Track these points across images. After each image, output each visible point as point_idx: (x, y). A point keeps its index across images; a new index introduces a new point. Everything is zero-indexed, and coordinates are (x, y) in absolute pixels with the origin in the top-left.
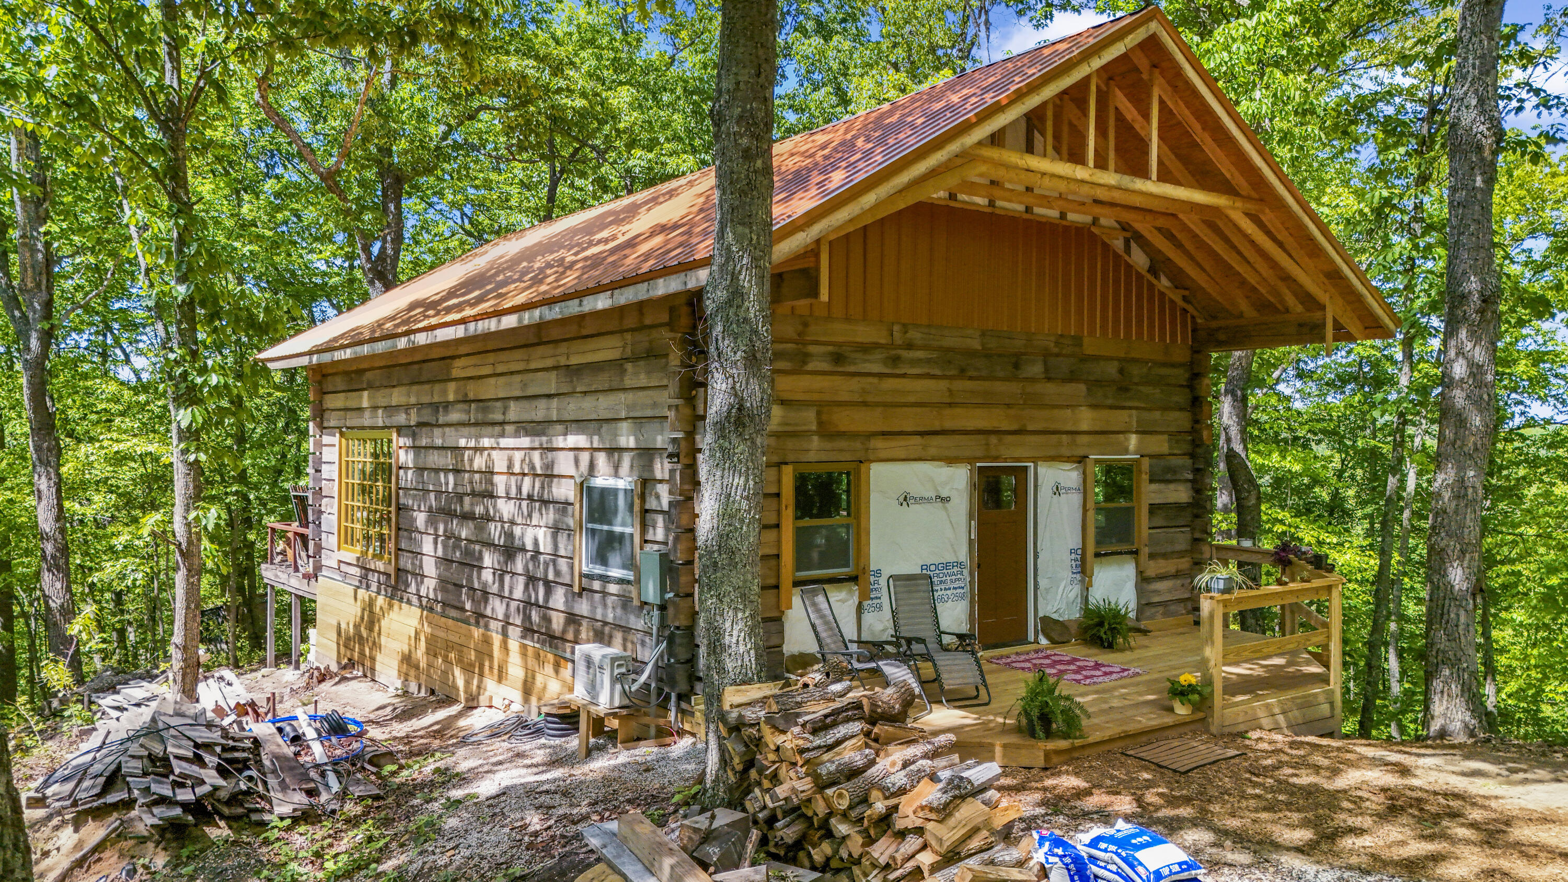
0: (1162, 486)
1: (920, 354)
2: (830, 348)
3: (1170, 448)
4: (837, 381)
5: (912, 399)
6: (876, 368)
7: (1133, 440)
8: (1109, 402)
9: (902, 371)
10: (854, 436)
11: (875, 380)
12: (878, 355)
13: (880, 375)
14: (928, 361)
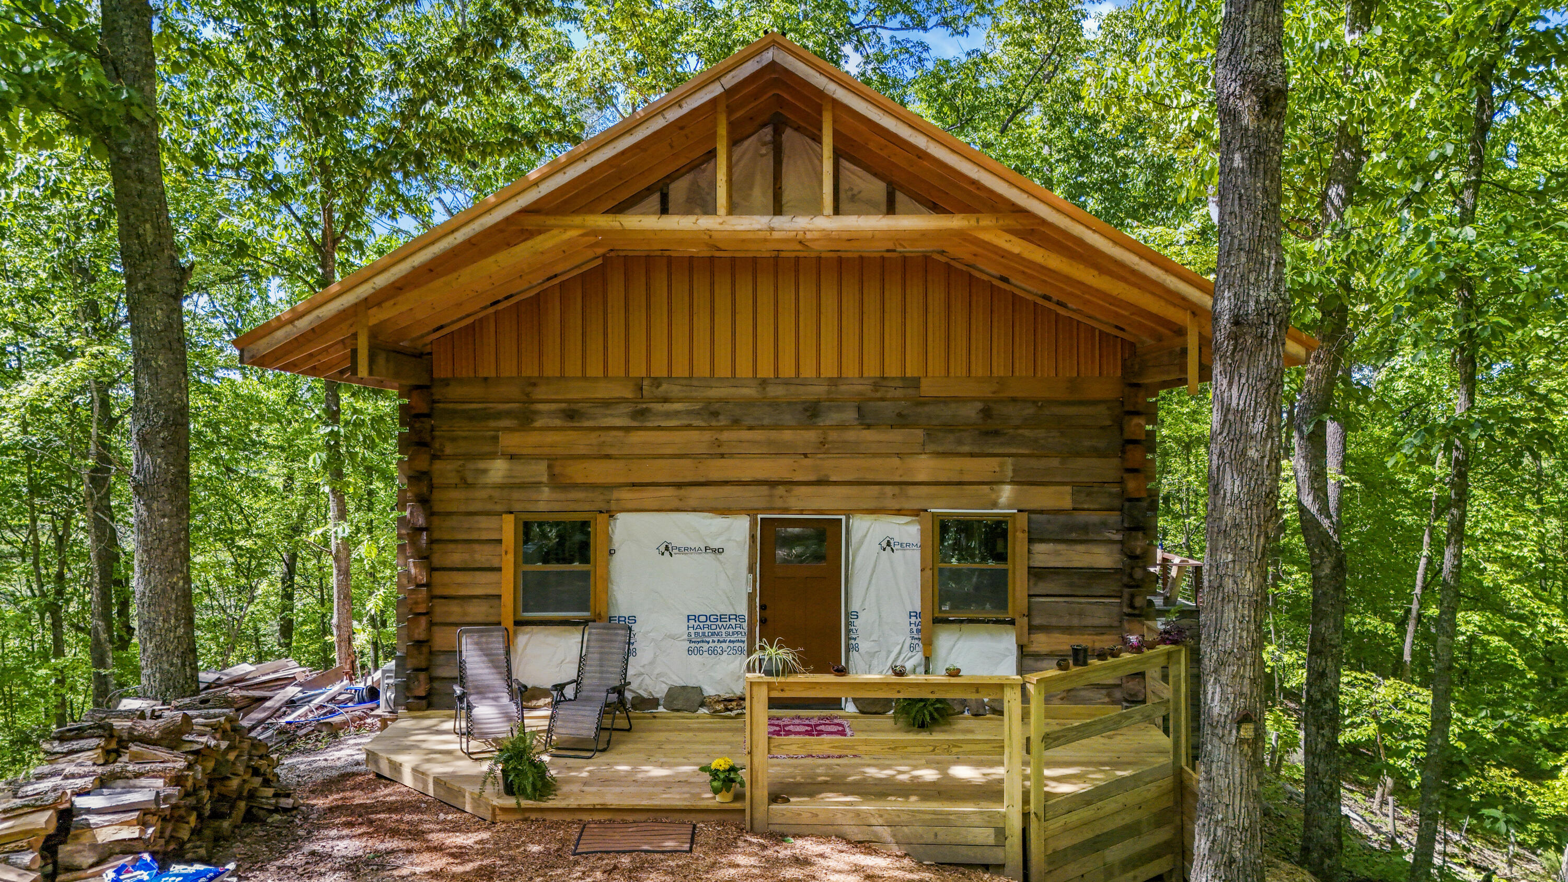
0: (1061, 547)
1: (677, 406)
2: (563, 405)
3: (1074, 501)
4: (572, 435)
5: (668, 451)
6: (618, 422)
7: (1006, 492)
8: (966, 449)
9: (656, 424)
10: (593, 487)
11: (620, 434)
12: (625, 409)
13: (627, 429)
14: (689, 413)
